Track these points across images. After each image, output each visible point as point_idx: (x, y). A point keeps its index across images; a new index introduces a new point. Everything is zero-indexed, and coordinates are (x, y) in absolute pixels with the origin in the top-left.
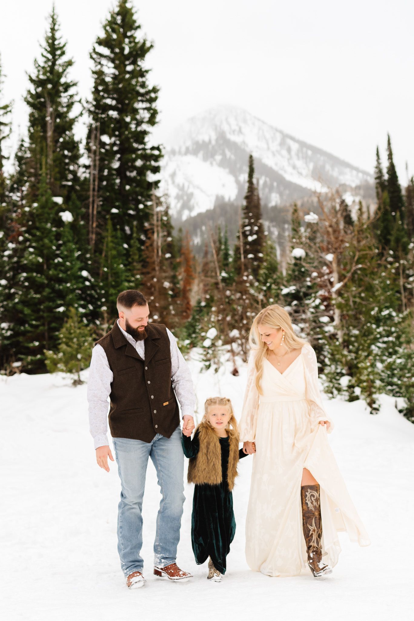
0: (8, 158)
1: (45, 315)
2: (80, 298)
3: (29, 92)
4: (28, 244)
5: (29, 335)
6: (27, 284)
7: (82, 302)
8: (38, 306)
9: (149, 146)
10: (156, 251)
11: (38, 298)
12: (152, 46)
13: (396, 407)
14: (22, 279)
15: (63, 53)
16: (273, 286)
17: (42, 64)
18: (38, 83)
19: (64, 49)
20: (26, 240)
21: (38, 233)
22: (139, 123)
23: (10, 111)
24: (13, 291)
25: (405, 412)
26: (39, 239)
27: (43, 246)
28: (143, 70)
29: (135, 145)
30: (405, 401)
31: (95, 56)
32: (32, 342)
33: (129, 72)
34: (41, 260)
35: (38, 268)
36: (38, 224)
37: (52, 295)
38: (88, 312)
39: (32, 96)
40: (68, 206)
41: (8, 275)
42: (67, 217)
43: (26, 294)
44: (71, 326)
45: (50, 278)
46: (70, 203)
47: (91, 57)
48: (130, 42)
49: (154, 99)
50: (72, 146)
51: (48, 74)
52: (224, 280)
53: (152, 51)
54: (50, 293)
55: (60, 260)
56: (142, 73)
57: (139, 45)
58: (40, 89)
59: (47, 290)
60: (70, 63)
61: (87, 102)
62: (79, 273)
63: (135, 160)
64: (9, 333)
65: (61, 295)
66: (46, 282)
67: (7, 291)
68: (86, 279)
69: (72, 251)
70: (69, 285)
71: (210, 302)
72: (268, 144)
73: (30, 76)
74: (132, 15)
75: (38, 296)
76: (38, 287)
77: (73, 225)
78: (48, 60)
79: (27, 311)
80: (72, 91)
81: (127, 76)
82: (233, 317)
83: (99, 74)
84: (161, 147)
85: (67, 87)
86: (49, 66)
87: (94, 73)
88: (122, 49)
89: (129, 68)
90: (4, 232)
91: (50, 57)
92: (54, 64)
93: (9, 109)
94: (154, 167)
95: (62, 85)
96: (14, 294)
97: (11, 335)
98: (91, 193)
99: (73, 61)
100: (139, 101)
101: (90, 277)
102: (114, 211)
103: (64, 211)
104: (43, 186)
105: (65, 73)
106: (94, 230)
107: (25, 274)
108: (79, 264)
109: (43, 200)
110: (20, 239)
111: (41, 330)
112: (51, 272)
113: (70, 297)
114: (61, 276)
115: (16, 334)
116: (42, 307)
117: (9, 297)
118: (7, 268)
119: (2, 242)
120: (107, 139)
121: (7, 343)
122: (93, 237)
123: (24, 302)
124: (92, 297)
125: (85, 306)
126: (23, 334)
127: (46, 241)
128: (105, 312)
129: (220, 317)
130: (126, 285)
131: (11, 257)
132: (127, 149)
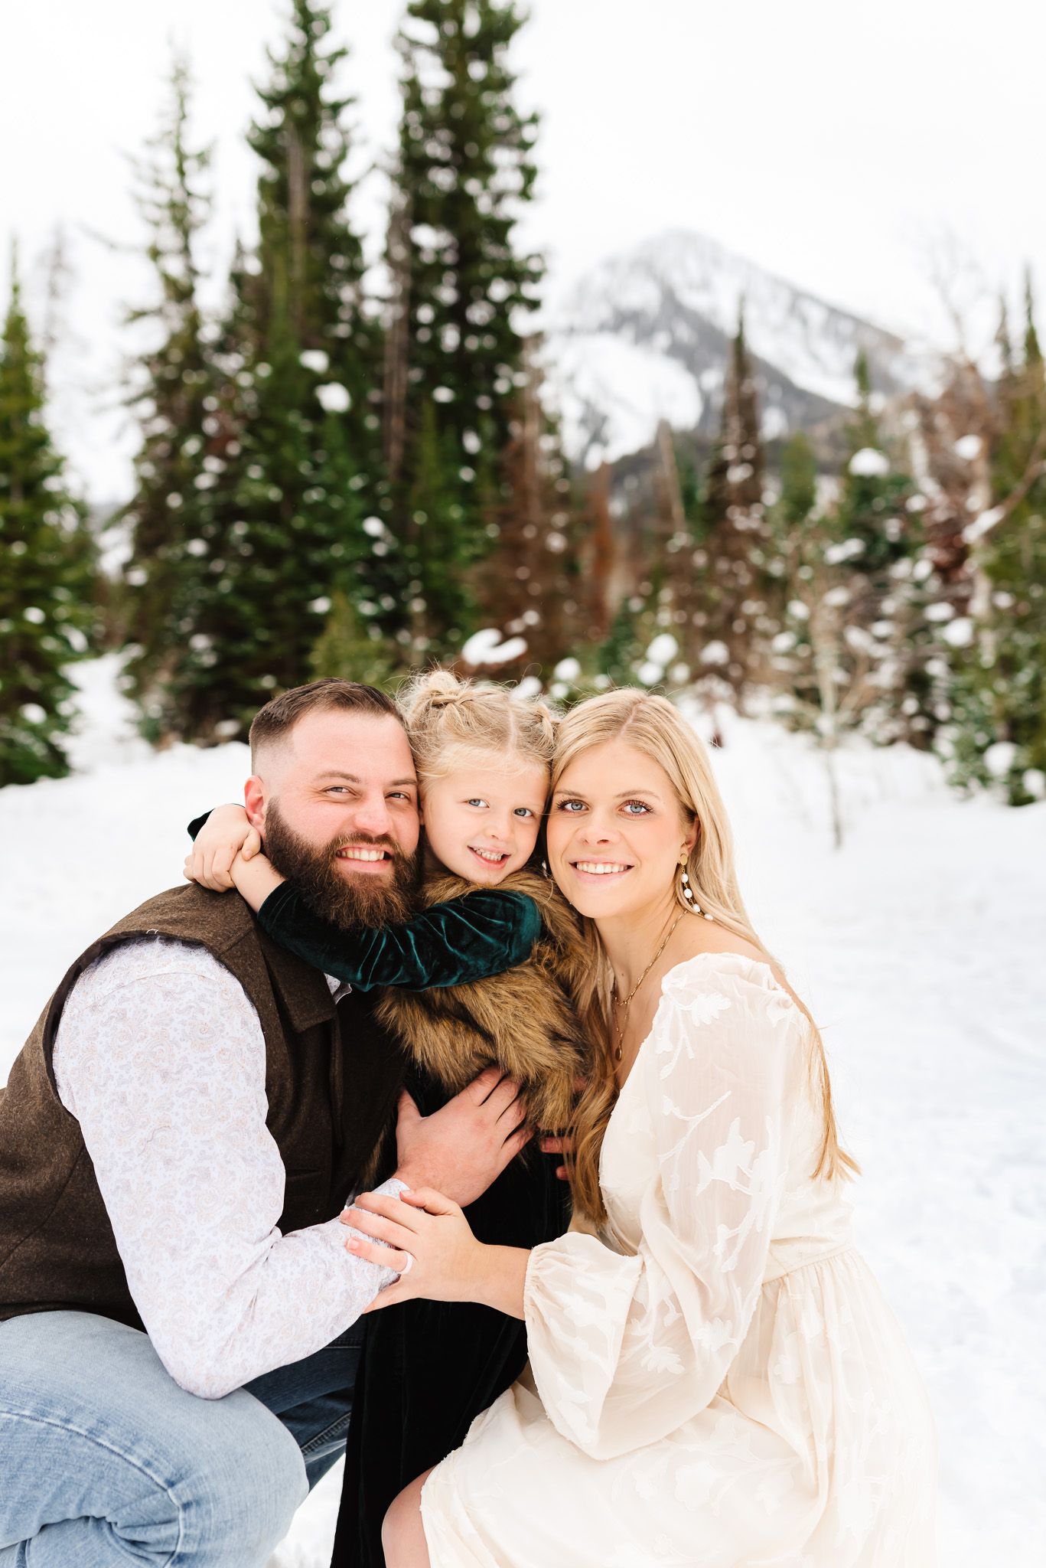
0: (208, 275)
1: (287, 618)
2: (363, 581)
3: (255, 123)
5: (252, 663)
6: (246, 550)
7: (367, 591)
8: (272, 600)
9: (519, 252)
11: (271, 581)
12: (527, 15)
14: (237, 538)
15: (328, 28)
16: (810, 545)
17: (283, 56)
18: (274, 100)
20: (245, 451)
21: (270, 435)
22: (498, 198)
23: (210, 165)
24: (215, 566)
26: (271, 448)
27: (281, 462)
28: (506, 73)
29: (491, 251)
31: (403, 46)
32: (256, 676)
33: (475, 81)
34: (274, 494)
35: (269, 513)
37: (300, 575)
38: (382, 612)
39: (261, 130)
40: (338, 372)
41: (207, 529)
42: (335, 398)
43: (245, 573)
45: (298, 537)
46: (345, 368)
47: (395, 47)
49: (528, 145)
50: (351, 245)
53: (525, 25)
54: (297, 570)
55: (319, 493)
56: (504, 82)
57: (498, 17)
58: (278, 117)
59: (289, 565)
60: (341, 53)
62: (357, 526)
63: (486, 283)
65: (320, 574)
66: (288, 545)
67: (201, 567)
68: (375, 539)
69: (343, 476)
70: (338, 551)
73: (258, 87)
75: (270, 576)
76: (270, 556)
77: (349, 420)
78: (296, 44)
79: (248, 610)
81: (471, 89)
82: (711, 617)
83: (412, 87)
85: (335, 109)
87: (402, 83)
88: (462, 26)
91: (299, 38)
93: (209, 158)
94: (529, 299)
95: (325, 106)
96: (221, 573)
97: (215, 663)
99: (349, 48)
101: (385, 536)
102: (443, 395)
103: (326, 384)
104: (280, 324)
105: (331, 75)
106: (399, 437)
108: (358, 505)
109: (279, 356)
110: (233, 449)
111: (280, 650)
112: (299, 522)
113: (342, 577)
114: (322, 529)
115: (226, 660)
116: (281, 599)
117: (211, 579)
118: (205, 516)
119: (198, 459)
120: (427, 237)
121: (206, 680)
122: (395, 450)
123: (242, 590)
124: (389, 579)
125: (373, 599)
126: (242, 660)
127: (287, 452)
128: (417, 614)
129: (679, 617)
130: (465, 552)
131: (215, 490)
132: (468, 258)
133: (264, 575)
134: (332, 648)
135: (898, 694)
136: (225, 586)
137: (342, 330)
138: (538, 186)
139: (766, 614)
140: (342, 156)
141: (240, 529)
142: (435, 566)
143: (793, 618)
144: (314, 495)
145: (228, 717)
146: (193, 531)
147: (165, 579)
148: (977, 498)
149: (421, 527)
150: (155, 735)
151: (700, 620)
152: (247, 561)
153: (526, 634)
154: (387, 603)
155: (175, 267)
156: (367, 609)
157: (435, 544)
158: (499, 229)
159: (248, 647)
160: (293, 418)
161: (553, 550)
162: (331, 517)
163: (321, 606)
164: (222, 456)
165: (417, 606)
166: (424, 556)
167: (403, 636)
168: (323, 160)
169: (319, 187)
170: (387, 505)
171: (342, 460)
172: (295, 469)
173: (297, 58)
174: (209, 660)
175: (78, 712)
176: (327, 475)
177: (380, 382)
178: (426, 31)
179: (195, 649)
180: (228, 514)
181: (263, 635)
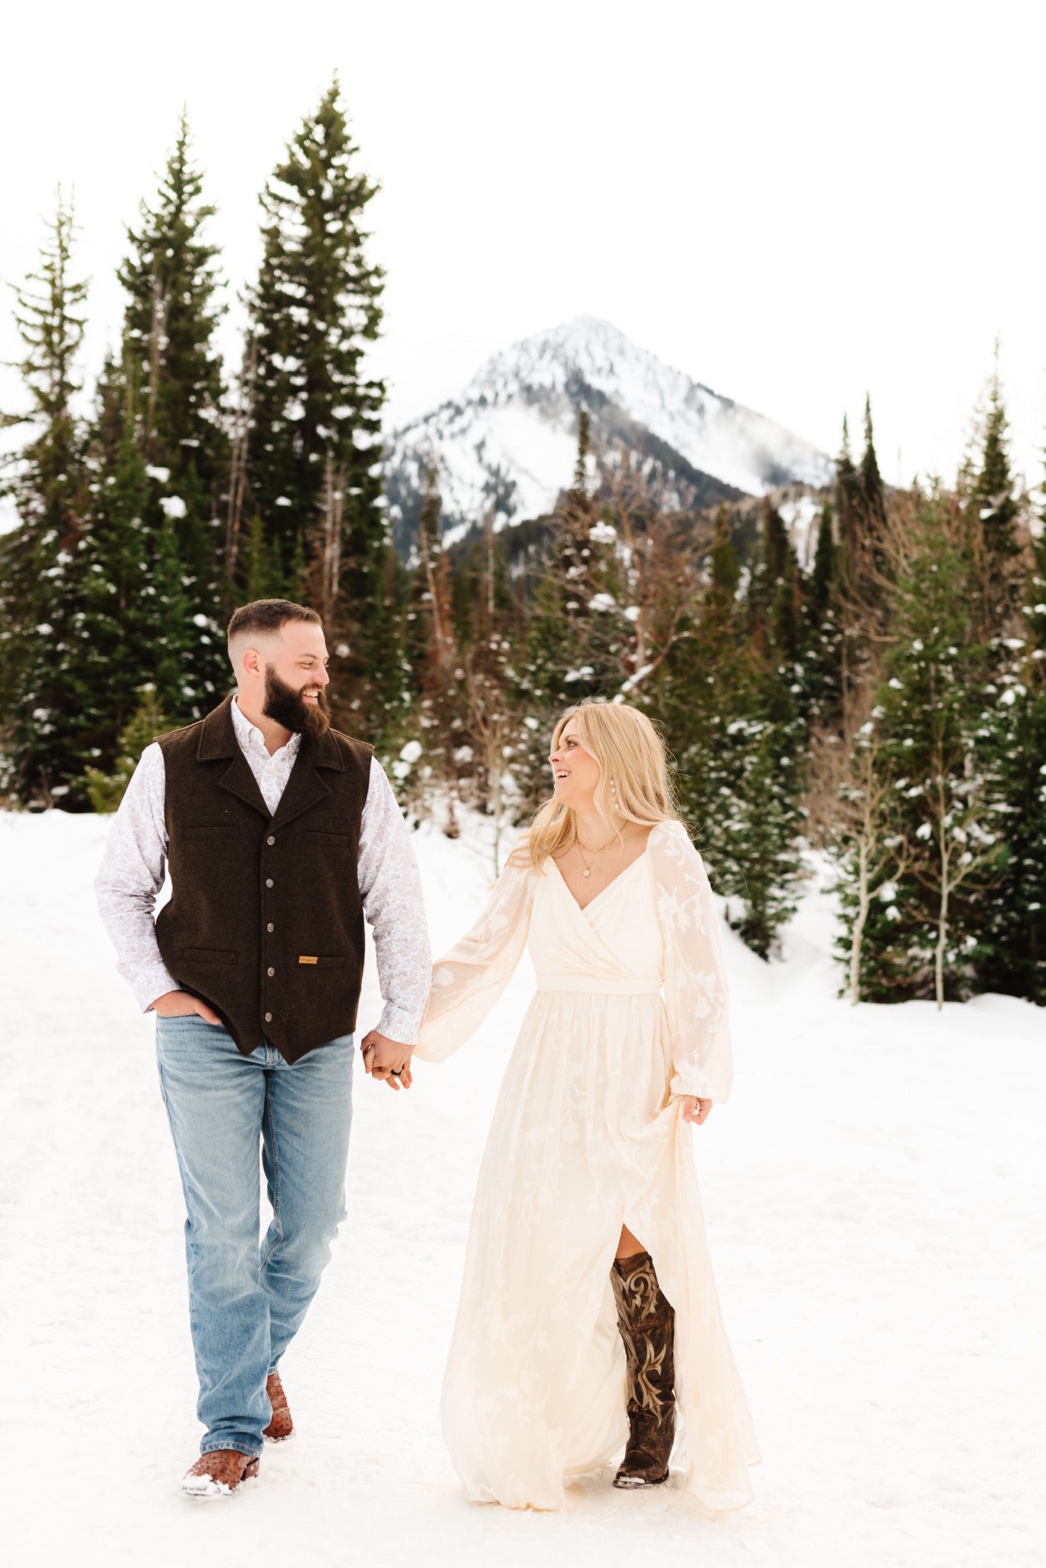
0: (79, 388)
1: (117, 697)
2: (190, 667)
3: (128, 262)
4: (94, 556)
5: (83, 734)
6: (85, 635)
7: (191, 677)
8: (104, 680)
9: (363, 380)
10: (326, 583)
11: (104, 664)
12: (378, 187)
13: (727, 918)
14: (79, 625)
15: (198, 190)
17: (157, 210)
19: (200, 182)
20: (90, 549)
21: (113, 536)
22: (346, 334)
23: (84, 297)
24: (61, 647)
25: (743, 928)
26: (112, 548)
27: (120, 562)
28: (359, 232)
29: (337, 378)
30: (746, 906)
31: (268, 200)
32: (88, 748)
33: (330, 235)
34: (112, 589)
35: (108, 605)
36: (112, 519)
37: (132, 660)
38: (201, 695)
39: (131, 268)
40: (177, 486)
41: (54, 616)
43: (84, 654)
44: (142, 722)
45: (131, 627)
46: (184, 481)
47: (261, 202)
48: (337, 177)
49: (376, 291)
51: (165, 229)
53: (377, 195)
54: (127, 656)
55: (151, 591)
56: (356, 240)
57: (354, 185)
58: (149, 258)
59: (122, 651)
60: (207, 211)
61: (248, 287)
62: (187, 620)
63: (330, 405)
64: (47, 729)
65: (150, 660)
66: (121, 632)
67: (49, 647)
68: (206, 631)
69: (175, 576)
70: (164, 641)
72: (662, 397)
73: (130, 231)
74: (343, 124)
75: (104, 659)
76: (104, 641)
77: (184, 525)
78: (169, 201)
79: (80, 687)
80: (211, 264)
81: (328, 242)
83: (273, 234)
84: (385, 384)
85: (202, 255)
86: (170, 214)
87: (264, 231)
88: (319, 189)
89: (333, 227)
90: (59, 531)
91: (173, 196)
92: (179, 209)
93: (83, 291)
94: (369, 421)
95: (193, 250)
96: (63, 652)
97: (51, 732)
98: (234, 464)
99: (217, 206)
100: (349, 291)
101: (214, 627)
102: (283, 501)
103: (169, 495)
105: (199, 229)
106: (236, 537)
107: (81, 616)
108: (188, 602)
109: (126, 470)
110: (82, 545)
111: (105, 725)
112: (132, 613)
113: (167, 665)
114: (154, 619)
115: (61, 730)
116: (112, 679)
117: (55, 657)
118: (54, 601)
119: (52, 551)
121: (43, 746)
122: (233, 550)
123: (80, 670)
124: (214, 664)
125: (196, 684)
126: (75, 731)
127: (128, 553)
131: (65, 579)
132: (317, 382)
133: (98, 658)
136: (65, 664)
137: (192, 443)
138: (382, 326)
140: (203, 294)
143: (528, 729)
144: (149, 591)
145: (60, 781)
146: (43, 615)
147: (17, 653)
148: (637, 654)
152: (86, 644)
154: (210, 687)
156: (190, 693)
158: (345, 359)
159: (81, 720)
160: (137, 522)
162: (161, 610)
163: (150, 687)
164: (73, 550)
168: (188, 298)
169: (181, 323)
170: (215, 602)
171: (172, 562)
172: (132, 568)
176: (160, 576)
178: (291, 192)
179: (36, 719)
180: (73, 602)
181: (93, 711)
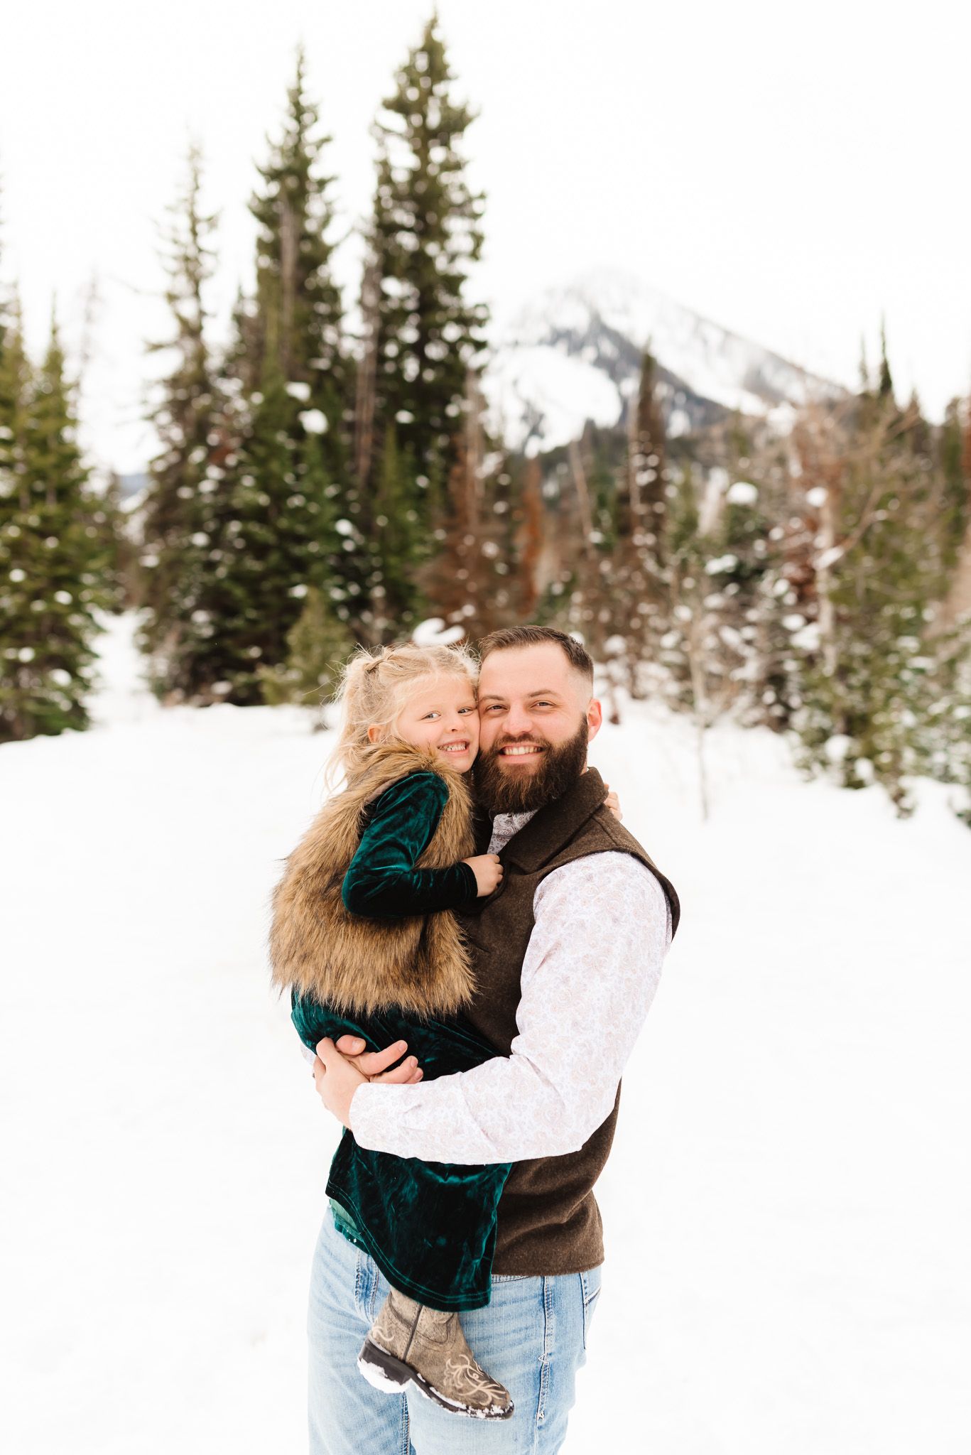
0: (215, 316)
1: (272, 600)
2: (335, 571)
3: (256, 194)
4: (240, 470)
5: (241, 635)
6: (240, 544)
7: (338, 579)
8: (260, 586)
9: (469, 302)
11: (259, 570)
14: (233, 534)
15: (315, 120)
16: (693, 559)
17: (280, 142)
18: (272, 176)
19: (318, 112)
20: (240, 463)
21: (262, 450)
22: (453, 258)
23: (217, 227)
24: (214, 555)
26: (261, 462)
27: (269, 474)
28: (459, 158)
29: (446, 300)
31: (378, 132)
32: (247, 648)
33: (435, 164)
34: (263, 499)
35: (260, 515)
36: (260, 434)
37: (284, 565)
38: (350, 597)
39: (259, 199)
40: (318, 401)
41: (208, 525)
42: (315, 422)
43: (238, 562)
44: (310, 623)
45: (282, 535)
46: (323, 396)
47: (371, 135)
48: (440, 107)
49: (478, 216)
50: (332, 294)
51: (290, 160)
52: (598, 546)
53: (476, 121)
54: (279, 562)
55: (300, 500)
56: (457, 165)
57: (454, 112)
58: (275, 189)
59: (274, 558)
60: (326, 140)
62: (332, 526)
63: (441, 326)
65: (300, 566)
66: (273, 540)
67: (203, 557)
68: (345, 538)
69: (319, 486)
70: (312, 547)
71: (569, 588)
73: (259, 165)
75: (259, 566)
76: (257, 549)
77: (325, 441)
79: (240, 593)
80: (329, 193)
81: (432, 170)
82: (613, 613)
83: (385, 166)
87: (375, 163)
88: (425, 118)
89: (436, 155)
90: (205, 451)
93: (217, 222)
94: (477, 340)
95: (313, 181)
96: (218, 562)
97: (212, 635)
98: (362, 382)
100: (456, 217)
101: (353, 535)
102: (404, 417)
103: (309, 410)
104: (271, 363)
105: (317, 157)
106: (367, 451)
108: (333, 510)
109: (270, 387)
110: (231, 460)
111: (264, 627)
112: (284, 523)
113: (316, 569)
114: (301, 529)
115: (221, 633)
116: (267, 585)
117: (210, 566)
118: (207, 514)
119: (202, 466)
120: (395, 287)
121: (204, 648)
122: (364, 463)
123: (237, 576)
124: (356, 569)
125: (343, 587)
126: (233, 633)
127: (275, 466)
128: (379, 598)
129: (588, 614)
130: (418, 550)
131: (215, 493)
132: (427, 305)
133: (253, 565)
134: (306, 632)
135: (760, 687)
136: (222, 572)
137: (323, 364)
138: (485, 249)
139: (657, 614)
140: (326, 221)
141: (235, 527)
142: (393, 561)
143: (678, 619)
144: (297, 501)
145: (221, 679)
146: (197, 526)
147: (174, 564)
148: (823, 539)
149: (383, 529)
150: (162, 690)
151: (605, 616)
152: (240, 553)
153: (464, 623)
154: (354, 589)
155: (188, 309)
156: (337, 595)
157: (394, 541)
158: (453, 283)
159: (238, 623)
160: (281, 437)
161: (487, 556)
162: (309, 519)
163: (299, 591)
164: (222, 465)
165: (378, 592)
166: (383, 552)
167: (366, 616)
168: (311, 226)
169: (307, 247)
170: (355, 509)
171: (319, 474)
172: (281, 480)
173: (291, 143)
174: (208, 632)
175: (98, 675)
176: (307, 486)
177: (352, 406)
178: (397, 122)
179: (196, 623)
180: (226, 514)
181: (252, 614)
